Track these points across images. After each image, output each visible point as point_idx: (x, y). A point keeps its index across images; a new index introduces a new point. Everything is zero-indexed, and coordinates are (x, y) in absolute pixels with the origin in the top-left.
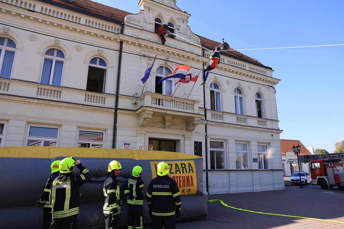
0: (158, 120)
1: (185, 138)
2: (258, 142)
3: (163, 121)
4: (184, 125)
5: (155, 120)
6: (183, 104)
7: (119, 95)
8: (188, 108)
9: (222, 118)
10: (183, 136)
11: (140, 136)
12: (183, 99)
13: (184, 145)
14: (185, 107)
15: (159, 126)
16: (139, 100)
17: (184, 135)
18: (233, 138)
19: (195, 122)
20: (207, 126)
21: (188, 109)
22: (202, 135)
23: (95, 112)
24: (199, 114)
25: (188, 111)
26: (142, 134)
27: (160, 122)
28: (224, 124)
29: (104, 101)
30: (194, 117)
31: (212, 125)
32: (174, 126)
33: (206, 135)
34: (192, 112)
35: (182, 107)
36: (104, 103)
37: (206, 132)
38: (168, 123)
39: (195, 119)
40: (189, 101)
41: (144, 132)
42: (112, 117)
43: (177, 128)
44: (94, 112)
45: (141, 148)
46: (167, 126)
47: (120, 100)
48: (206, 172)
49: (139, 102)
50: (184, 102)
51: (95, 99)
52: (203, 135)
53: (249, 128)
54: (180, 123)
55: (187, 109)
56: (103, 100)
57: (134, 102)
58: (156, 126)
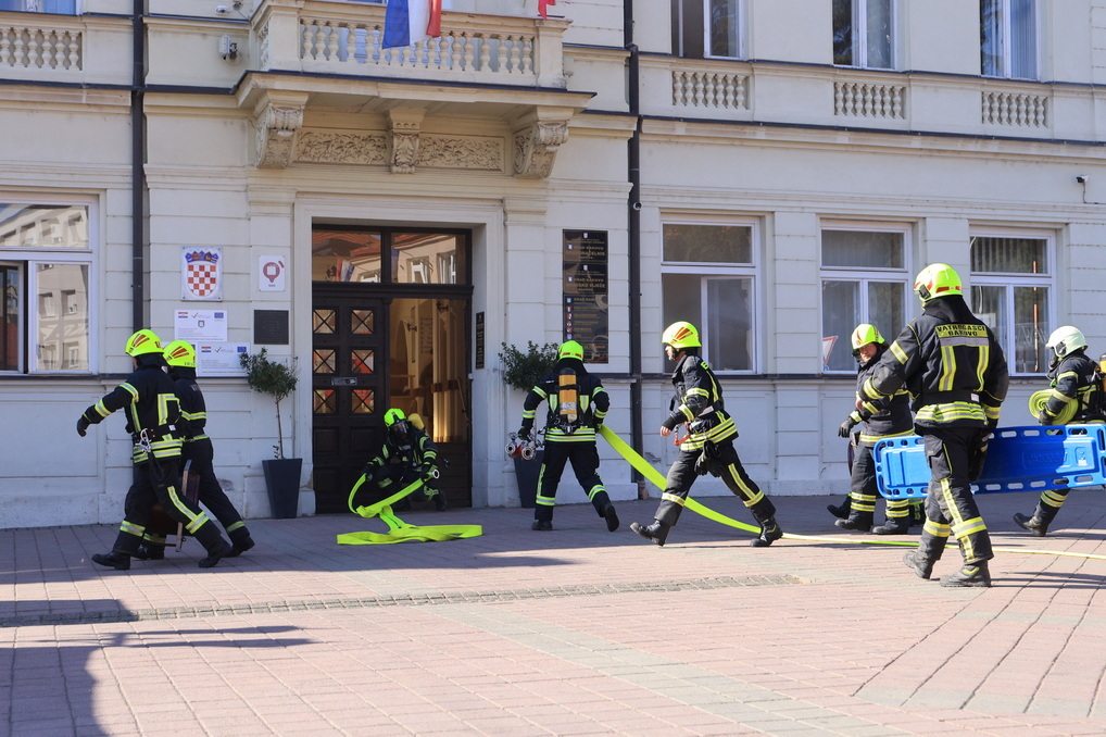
0: (357, 133)
1: (510, 216)
2: (973, 224)
3: (381, 133)
4: (501, 147)
5: (340, 132)
6: (473, 43)
7: (145, 21)
8: (503, 60)
9: (741, 98)
10: (497, 203)
11: (267, 215)
12: (471, 15)
13: (506, 251)
14: (486, 58)
15: (361, 160)
16: (251, 33)
17: (502, 201)
18: (803, 204)
19: (544, 134)
20: (643, 149)
21: (503, 65)
22: (606, 195)
23: (37, 111)
24: (563, 91)
25: (502, 77)
26: (273, 203)
27: (369, 139)
28: (749, 130)
29: (79, 52)
30: (533, 109)
31: (671, 139)
32: (446, 154)
33: (634, 197)
34: (526, 79)
35: (470, 57)
36: (79, 64)
37: (634, 176)
38: (407, 142)
39: (541, 114)
40: (506, 22)
41: (287, 197)
42: (122, 127)
43: (462, 165)
44: (32, 111)
45: (272, 270)
46: (402, 159)
47: (155, 44)
48: (632, 385)
49: (249, 45)
50: (479, 30)
51: (33, 44)
52: (615, 195)
53: (916, 142)
54: (479, 140)
55: (495, 67)
56: (73, 46)
57: (224, 49)
58: (350, 160)
